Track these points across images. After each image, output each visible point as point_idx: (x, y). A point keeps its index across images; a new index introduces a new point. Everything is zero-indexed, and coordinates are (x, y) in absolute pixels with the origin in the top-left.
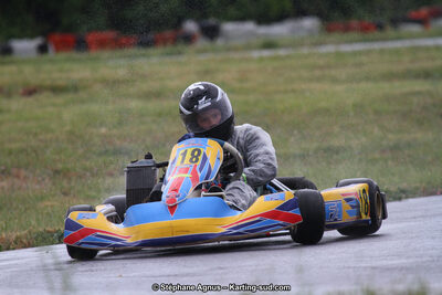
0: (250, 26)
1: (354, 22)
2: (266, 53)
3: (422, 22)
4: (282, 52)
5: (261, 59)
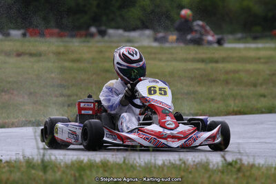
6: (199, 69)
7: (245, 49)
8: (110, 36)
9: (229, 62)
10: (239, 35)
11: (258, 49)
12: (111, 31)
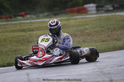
1: (4, 16)
6: (22, 36)
9: (40, 30)
10: (46, 14)
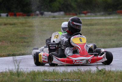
0: (50, 13)
2: (54, 19)
3: (85, 14)
4: (57, 19)
5: (52, 20)
7: (105, 19)
8: (45, 15)
11: (111, 19)
12: (46, 13)
